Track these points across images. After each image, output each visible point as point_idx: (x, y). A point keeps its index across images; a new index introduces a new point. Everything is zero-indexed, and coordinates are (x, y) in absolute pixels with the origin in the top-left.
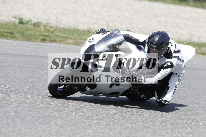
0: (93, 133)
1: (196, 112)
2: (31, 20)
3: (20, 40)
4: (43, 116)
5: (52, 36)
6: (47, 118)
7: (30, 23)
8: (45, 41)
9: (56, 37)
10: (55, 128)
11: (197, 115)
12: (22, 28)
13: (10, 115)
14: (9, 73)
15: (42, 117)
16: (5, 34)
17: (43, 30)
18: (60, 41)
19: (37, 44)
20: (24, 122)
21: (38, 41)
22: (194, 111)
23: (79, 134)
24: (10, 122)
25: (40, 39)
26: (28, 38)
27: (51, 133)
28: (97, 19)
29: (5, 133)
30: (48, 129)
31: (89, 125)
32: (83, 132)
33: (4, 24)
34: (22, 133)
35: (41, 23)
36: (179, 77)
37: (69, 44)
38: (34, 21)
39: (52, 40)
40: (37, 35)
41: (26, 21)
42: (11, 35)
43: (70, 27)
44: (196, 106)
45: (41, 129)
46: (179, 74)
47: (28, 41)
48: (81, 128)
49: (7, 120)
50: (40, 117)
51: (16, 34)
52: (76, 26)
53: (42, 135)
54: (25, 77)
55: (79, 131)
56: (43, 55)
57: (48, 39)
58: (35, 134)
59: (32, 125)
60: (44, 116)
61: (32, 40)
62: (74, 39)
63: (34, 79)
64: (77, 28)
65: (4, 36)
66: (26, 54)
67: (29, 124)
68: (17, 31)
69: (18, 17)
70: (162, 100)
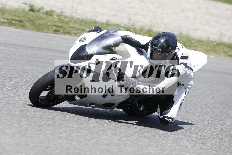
0: (108, 139)
2: (43, 8)
3: (30, 30)
4: (52, 117)
5: (66, 27)
6: (56, 120)
7: (41, 11)
8: (59, 33)
9: (71, 29)
10: (65, 132)
12: (33, 16)
13: (15, 114)
14: (16, 67)
15: (52, 119)
16: (14, 22)
17: (56, 20)
18: (75, 34)
19: (49, 36)
20: (31, 123)
21: (50, 32)
22: (222, 121)
23: (92, 140)
24: (14, 121)
25: (52, 30)
26: (39, 28)
27: (60, 137)
28: (117, 10)
29: (8, 135)
30: (57, 133)
31: (103, 131)
32: (96, 137)
33: (13, 11)
34: (28, 136)
35: (54, 11)
36: (186, 88)
38: (47, 8)
39: (65, 31)
40: (49, 26)
41: (37, 9)
42: (20, 23)
43: (87, 18)
44: (224, 115)
45: (49, 132)
47: (39, 31)
48: (94, 133)
49: (11, 120)
50: (49, 118)
51: (25, 23)
52: (94, 18)
53: (50, 139)
54: (34, 73)
55: (92, 136)
56: (55, 48)
57: (61, 31)
58: (43, 137)
59: (39, 127)
60: (54, 117)
61: (43, 31)
64: (94, 20)
65: (12, 24)
66: (36, 46)
67: (36, 125)
68: (27, 19)
69: (28, 3)
70: (166, 117)
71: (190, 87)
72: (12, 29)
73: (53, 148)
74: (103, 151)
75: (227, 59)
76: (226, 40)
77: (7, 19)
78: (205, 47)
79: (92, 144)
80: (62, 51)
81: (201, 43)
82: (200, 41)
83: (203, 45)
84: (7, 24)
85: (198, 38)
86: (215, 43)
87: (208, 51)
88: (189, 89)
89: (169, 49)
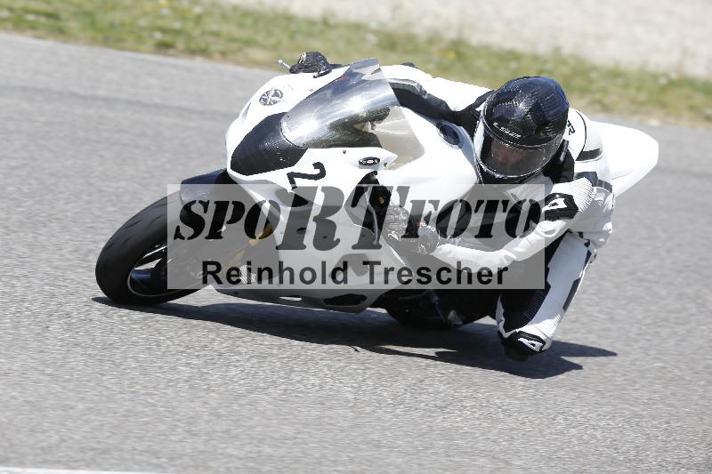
1: (688, 327)
5: (196, 33)
8: (171, 51)
9: (210, 39)
11: (690, 339)
14: (34, 159)
16: (30, 17)
17: (164, 11)
18: (223, 53)
19: (142, 60)
22: (681, 325)
25: (151, 42)
26: (110, 37)
36: (587, 245)
37: (255, 63)
39: (193, 46)
40: (143, 29)
42: (50, 22)
44: (688, 306)
49: (16, 328)
51: (67, 20)
53: (138, 387)
54: (91, 177)
57: (180, 44)
62: (275, 48)
63: (123, 184)
65: (26, 25)
66: (101, 93)
68: (72, 9)
70: (521, 334)
71: (602, 240)
72: (24, 40)
73: (147, 416)
74: (305, 425)
75: (702, 128)
76: (698, 70)
77: (11, 9)
78: (632, 92)
79: (270, 403)
80: (182, 109)
81: (620, 81)
82: (615, 74)
83: (626, 86)
84: (9, 25)
85: (611, 65)
86: (663, 81)
87: (642, 104)
88: (598, 246)
89: (545, 133)
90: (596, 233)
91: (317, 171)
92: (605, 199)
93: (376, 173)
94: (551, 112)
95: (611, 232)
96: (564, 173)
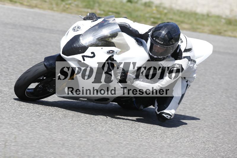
7: (139, 2)
12: (130, 8)
17: (154, 12)
36: (187, 82)
40: (147, 17)
46: (189, 78)
68: (124, 11)
70: (163, 113)
71: (192, 80)
77: (104, 11)
88: (190, 82)
89: (172, 42)
90: (190, 78)
91: (92, 55)
92: (193, 66)
93: (113, 56)
94: (174, 35)
95: (195, 77)
96: (179, 57)
